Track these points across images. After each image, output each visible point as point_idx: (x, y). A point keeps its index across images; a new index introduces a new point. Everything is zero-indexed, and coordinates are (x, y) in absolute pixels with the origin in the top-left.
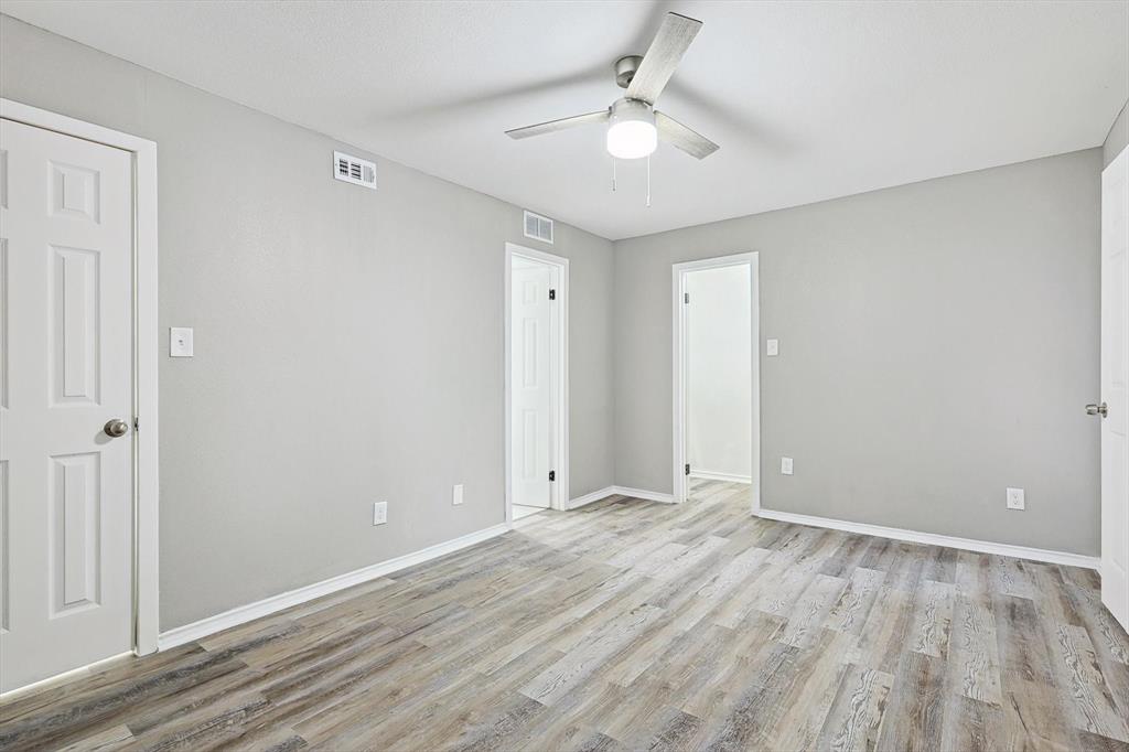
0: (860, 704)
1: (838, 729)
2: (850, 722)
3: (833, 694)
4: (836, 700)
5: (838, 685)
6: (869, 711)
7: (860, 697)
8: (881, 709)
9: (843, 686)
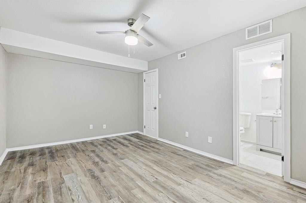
0: (79, 197)
1: (78, 188)
2: (77, 191)
3: (87, 195)
4: (85, 194)
5: (88, 198)
6: (75, 197)
7: (80, 199)
8: (73, 199)
9: (86, 198)
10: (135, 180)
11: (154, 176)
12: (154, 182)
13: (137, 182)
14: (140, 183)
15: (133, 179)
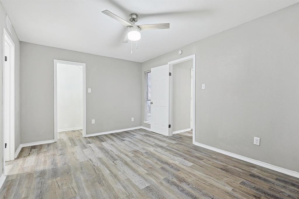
10: (132, 161)
11: (115, 164)
12: (116, 160)
13: (130, 160)
14: (128, 160)
15: (133, 162)
